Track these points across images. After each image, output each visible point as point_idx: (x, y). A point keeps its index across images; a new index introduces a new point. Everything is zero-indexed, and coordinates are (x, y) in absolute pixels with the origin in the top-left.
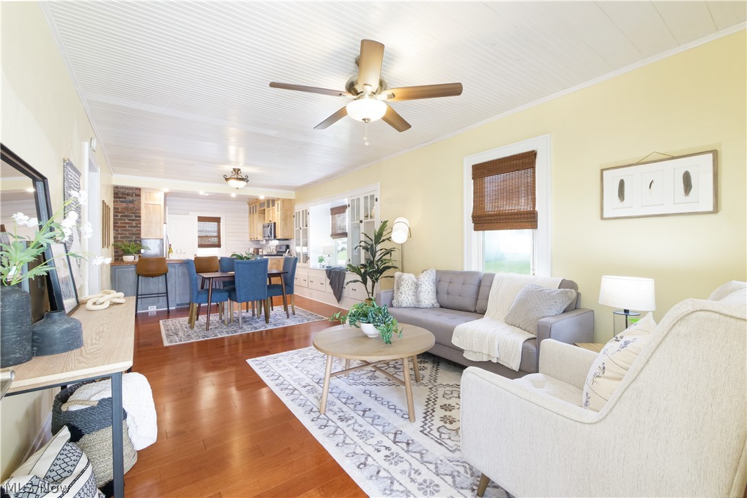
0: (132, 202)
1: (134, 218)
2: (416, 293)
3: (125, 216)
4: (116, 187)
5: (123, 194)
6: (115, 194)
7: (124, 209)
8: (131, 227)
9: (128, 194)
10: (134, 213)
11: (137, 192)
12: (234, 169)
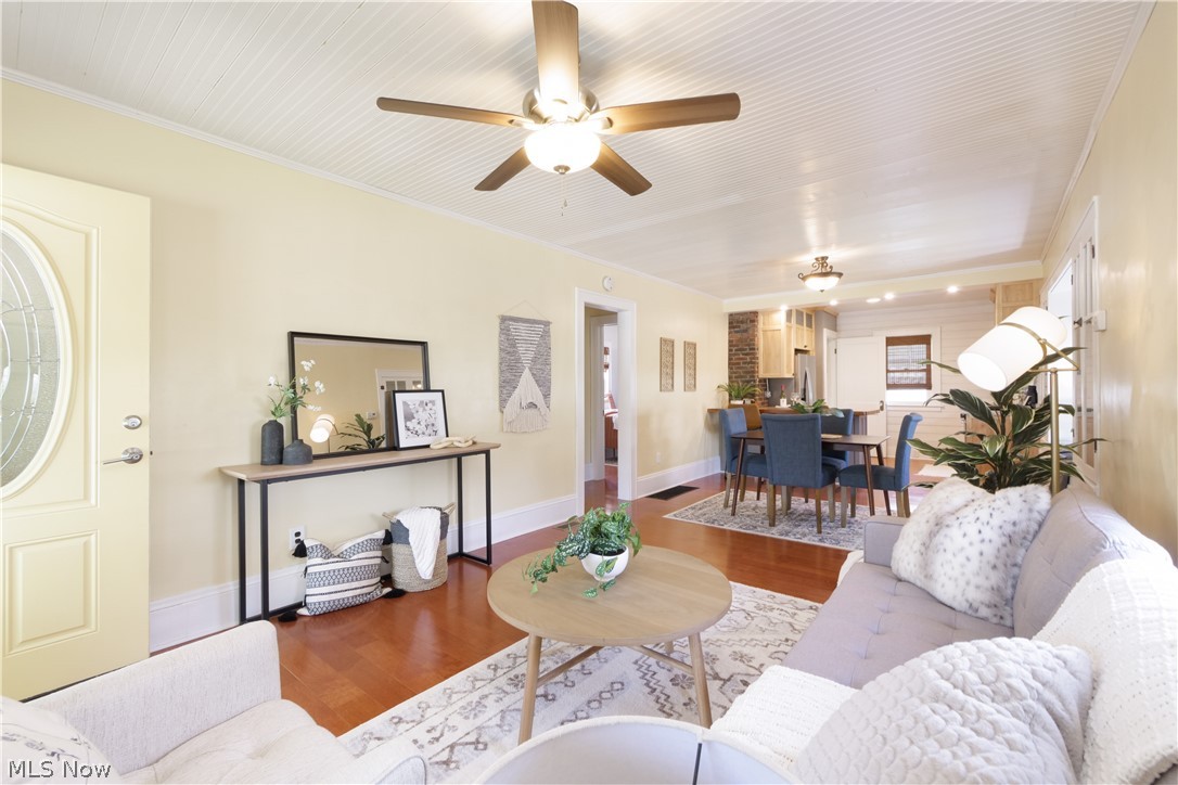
0: (746, 331)
1: (748, 351)
2: (927, 548)
3: (740, 350)
4: (731, 315)
5: (738, 322)
6: (730, 323)
7: (738, 341)
8: (745, 363)
9: (742, 322)
10: (749, 345)
11: (752, 317)
12: (817, 259)
